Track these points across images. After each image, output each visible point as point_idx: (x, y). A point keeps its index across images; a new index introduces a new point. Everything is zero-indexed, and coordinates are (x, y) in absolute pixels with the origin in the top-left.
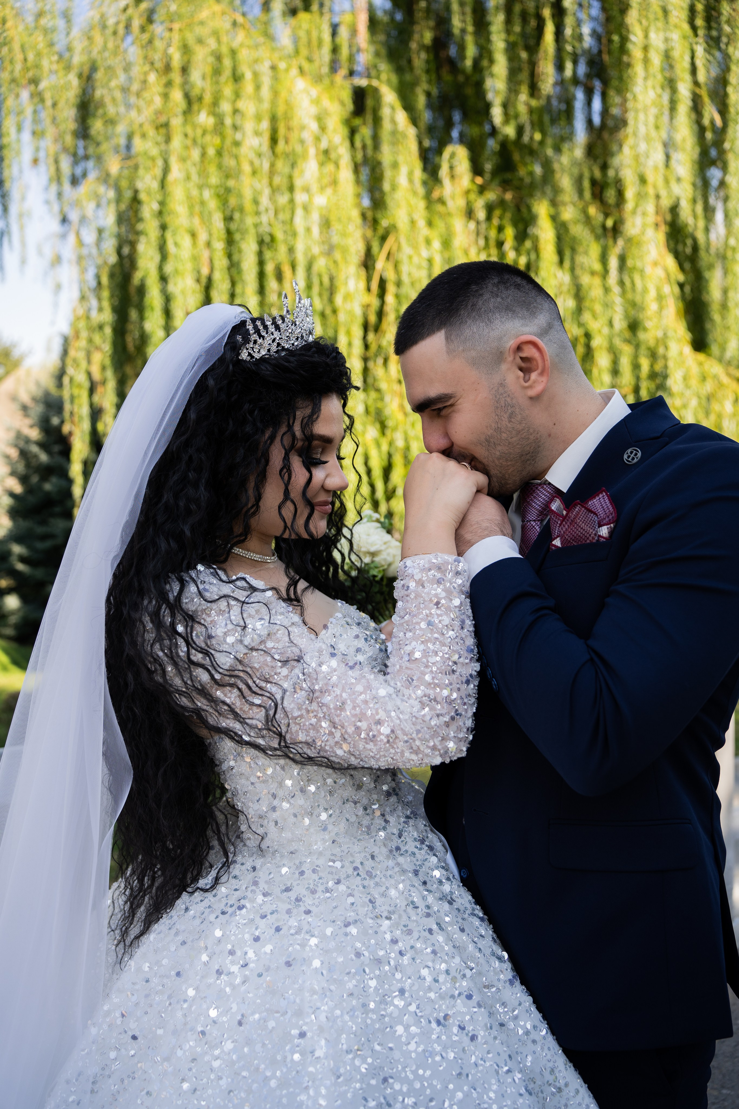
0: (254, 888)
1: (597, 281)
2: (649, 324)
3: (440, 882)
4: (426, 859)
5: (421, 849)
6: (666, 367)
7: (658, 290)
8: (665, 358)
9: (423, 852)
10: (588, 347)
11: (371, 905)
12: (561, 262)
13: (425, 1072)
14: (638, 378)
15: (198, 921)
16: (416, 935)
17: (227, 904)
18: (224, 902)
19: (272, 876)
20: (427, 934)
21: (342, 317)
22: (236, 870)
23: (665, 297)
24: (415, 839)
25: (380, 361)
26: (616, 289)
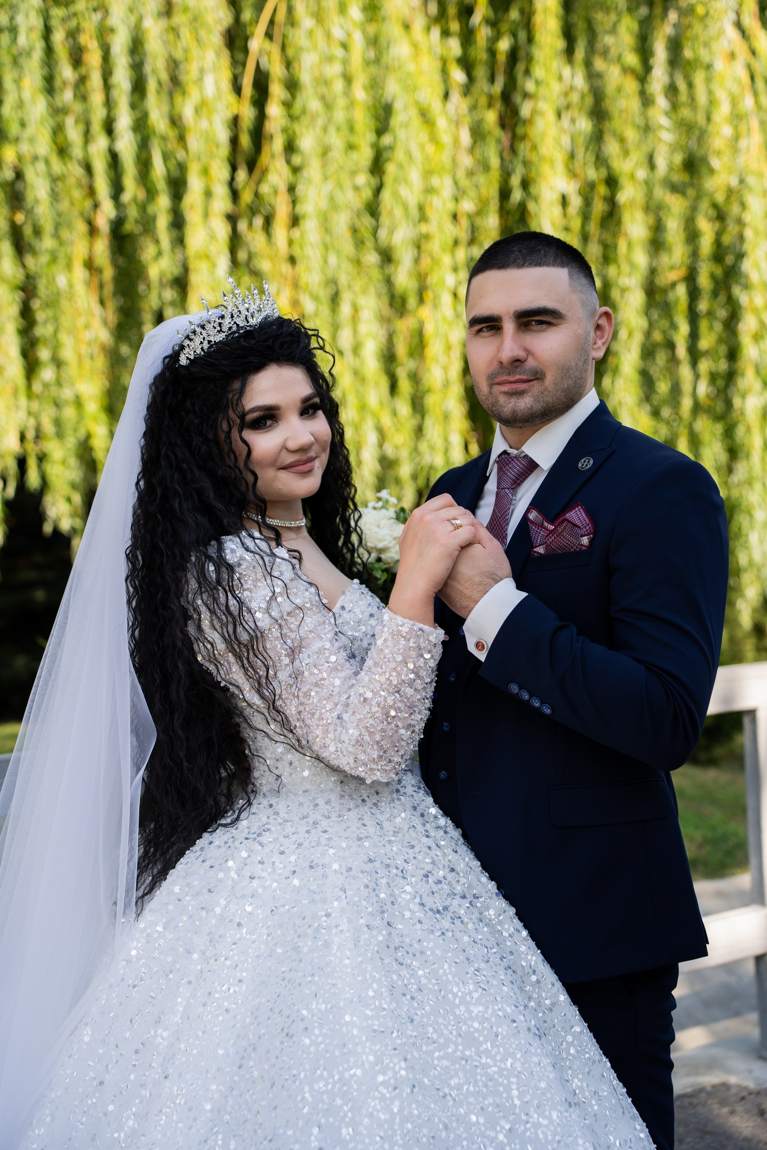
0: (275, 816)
1: (631, 86)
2: (715, 163)
3: (436, 817)
4: (423, 800)
5: (418, 792)
6: (741, 238)
7: (734, 102)
8: (740, 222)
9: (421, 795)
10: (611, 202)
11: (378, 826)
12: (569, 52)
13: (428, 944)
14: (695, 254)
15: (223, 849)
16: (417, 849)
17: (249, 832)
18: (246, 831)
19: (290, 808)
20: (427, 849)
21: (194, 143)
22: (254, 808)
23: (746, 115)
24: (413, 786)
25: (258, 221)
26: (662, 102)
